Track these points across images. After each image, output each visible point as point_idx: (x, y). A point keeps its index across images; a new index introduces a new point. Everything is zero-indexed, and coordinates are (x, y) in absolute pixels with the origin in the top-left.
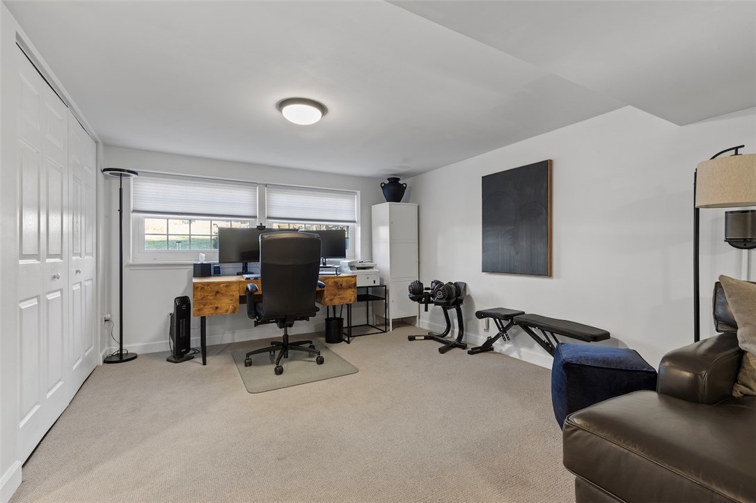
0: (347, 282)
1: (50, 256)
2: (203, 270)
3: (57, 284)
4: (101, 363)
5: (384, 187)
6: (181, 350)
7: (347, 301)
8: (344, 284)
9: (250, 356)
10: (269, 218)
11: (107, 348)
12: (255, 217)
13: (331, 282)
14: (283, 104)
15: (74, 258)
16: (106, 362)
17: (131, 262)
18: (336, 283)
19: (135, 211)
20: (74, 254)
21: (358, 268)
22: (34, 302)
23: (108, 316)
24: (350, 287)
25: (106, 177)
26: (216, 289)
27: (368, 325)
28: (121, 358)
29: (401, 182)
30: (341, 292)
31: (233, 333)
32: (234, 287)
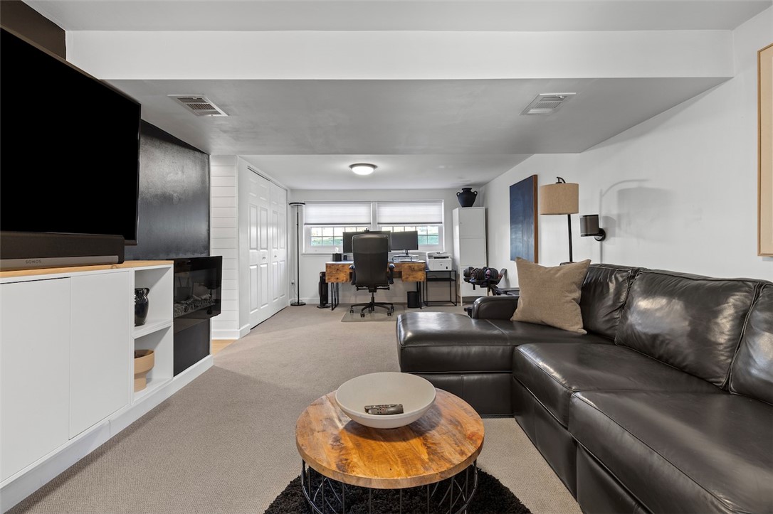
0: (418, 266)
1: (262, 249)
2: (337, 257)
3: (265, 261)
4: (289, 305)
5: (460, 195)
6: (324, 303)
7: (418, 280)
8: (416, 268)
9: (352, 308)
10: (379, 223)
11: (293, 298)
12: (370, 223)
13: (406, 266)
14: (352, 166)
15: (274, 250)
16: (292, 305)
17: (304, 252)
18: (410, 267)
19: (305, 224)
20: (274, 248)
21: (435, 258)
22: (256, 267)
23: (293, 281)
24: (420, 270)
25: (292, 207)
26: (337, 267)
27: (451, 301)
28: (299, 304)
29: (472, 191)
30: (414, 273)
31: (356, 297)
32: (346, 267)
